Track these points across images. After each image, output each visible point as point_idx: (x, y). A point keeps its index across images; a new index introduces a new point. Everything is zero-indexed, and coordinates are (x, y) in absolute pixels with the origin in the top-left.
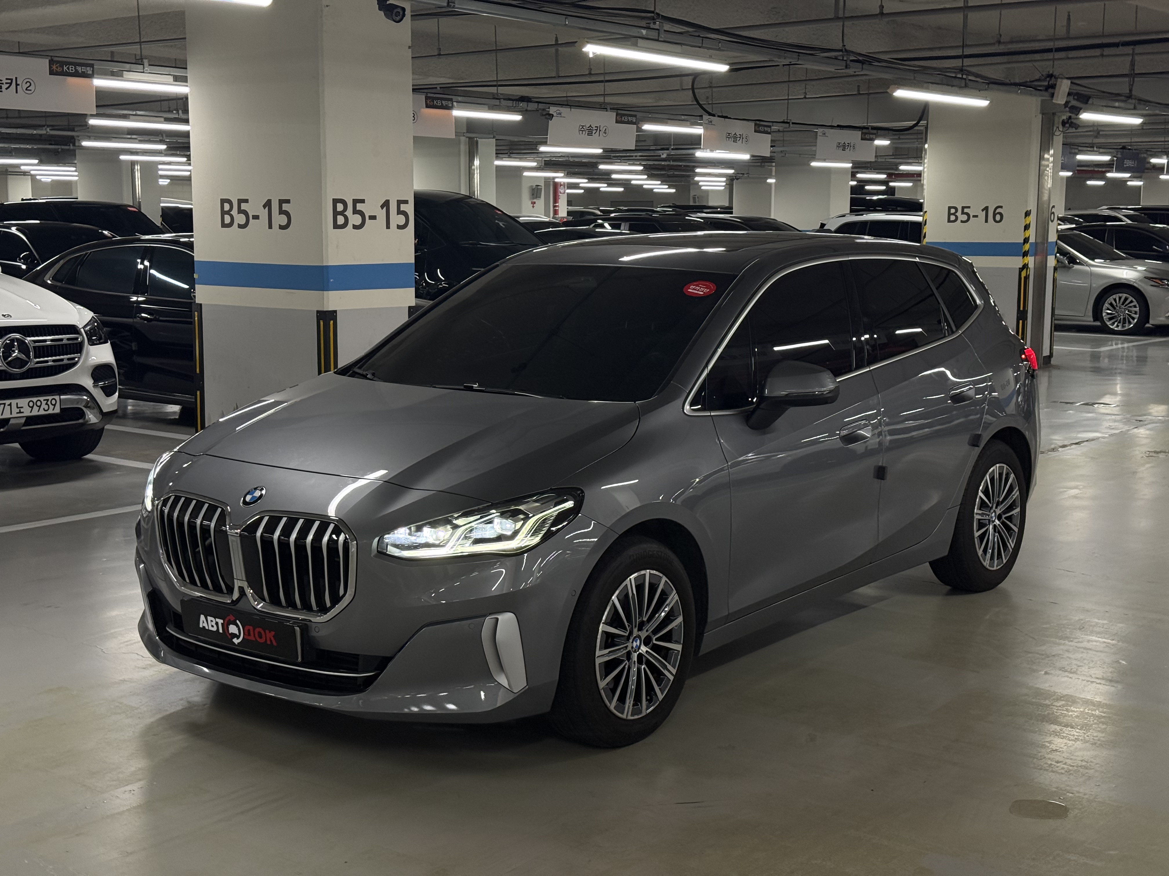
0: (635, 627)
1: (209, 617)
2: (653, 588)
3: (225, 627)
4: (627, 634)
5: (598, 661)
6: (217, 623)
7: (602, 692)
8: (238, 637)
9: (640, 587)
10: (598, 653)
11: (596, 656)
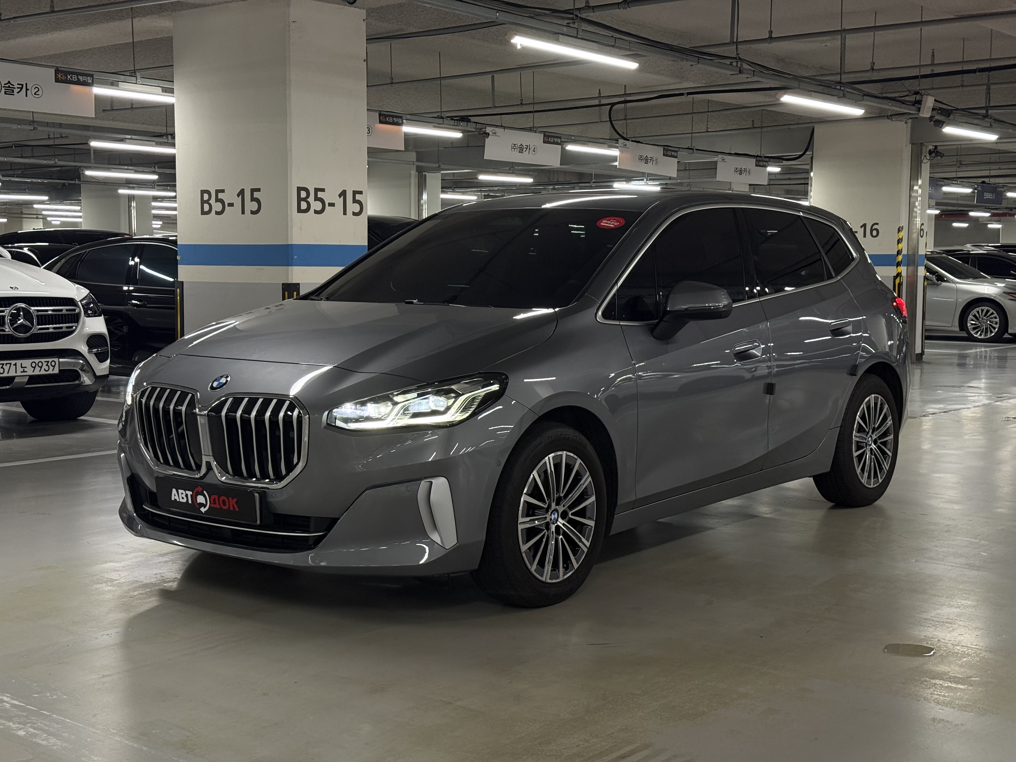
0: (553, 501)
1: (179, 490)
2: (569, 468)
3: (194, 498)
4: (546, 507)
5: (520, 527)
6: (187, 495)
7: (524, 555)
8: (205, 506)
9: (557, 466)
10: (521, 520)
11: (519, 523)
